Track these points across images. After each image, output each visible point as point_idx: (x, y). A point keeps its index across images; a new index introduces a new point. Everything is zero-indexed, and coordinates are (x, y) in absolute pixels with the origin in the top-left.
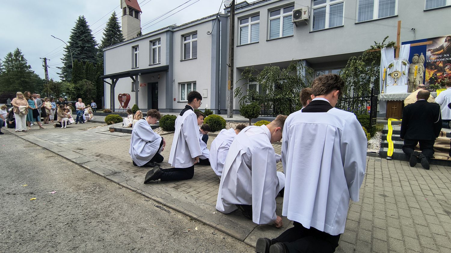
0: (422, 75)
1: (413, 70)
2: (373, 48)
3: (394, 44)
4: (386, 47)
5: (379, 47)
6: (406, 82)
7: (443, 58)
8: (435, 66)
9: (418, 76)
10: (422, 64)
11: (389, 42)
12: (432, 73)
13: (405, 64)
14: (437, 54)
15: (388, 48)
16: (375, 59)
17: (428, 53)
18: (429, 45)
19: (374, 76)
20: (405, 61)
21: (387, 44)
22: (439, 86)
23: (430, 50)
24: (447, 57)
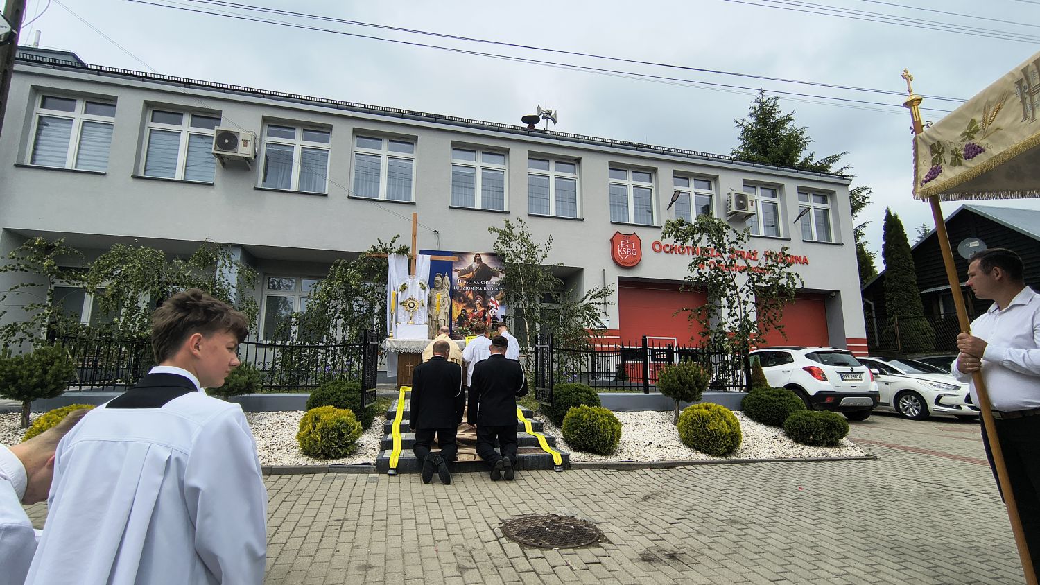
0: (448, 310)
1: (436, 300)
2: (376, 251)
3: (407, 250)
4: (396, 252)
5: (385, 251)
6: (426, 321)
7: (472, 285)
8: (464, 297)
9: (443, 311)
10: (448, 292)
11: (401, 245)
12: (461, 307)
13: (424, 289)
14: (466, 279)
15: (400, 255)
16: (379, 272)
17: (455, 275)
18: (456, 262)
19: (378, 303)
20: (423, 283)
21: (398, 247)
22: (469, 332)
23: (456, 270)
24: (477, 285)
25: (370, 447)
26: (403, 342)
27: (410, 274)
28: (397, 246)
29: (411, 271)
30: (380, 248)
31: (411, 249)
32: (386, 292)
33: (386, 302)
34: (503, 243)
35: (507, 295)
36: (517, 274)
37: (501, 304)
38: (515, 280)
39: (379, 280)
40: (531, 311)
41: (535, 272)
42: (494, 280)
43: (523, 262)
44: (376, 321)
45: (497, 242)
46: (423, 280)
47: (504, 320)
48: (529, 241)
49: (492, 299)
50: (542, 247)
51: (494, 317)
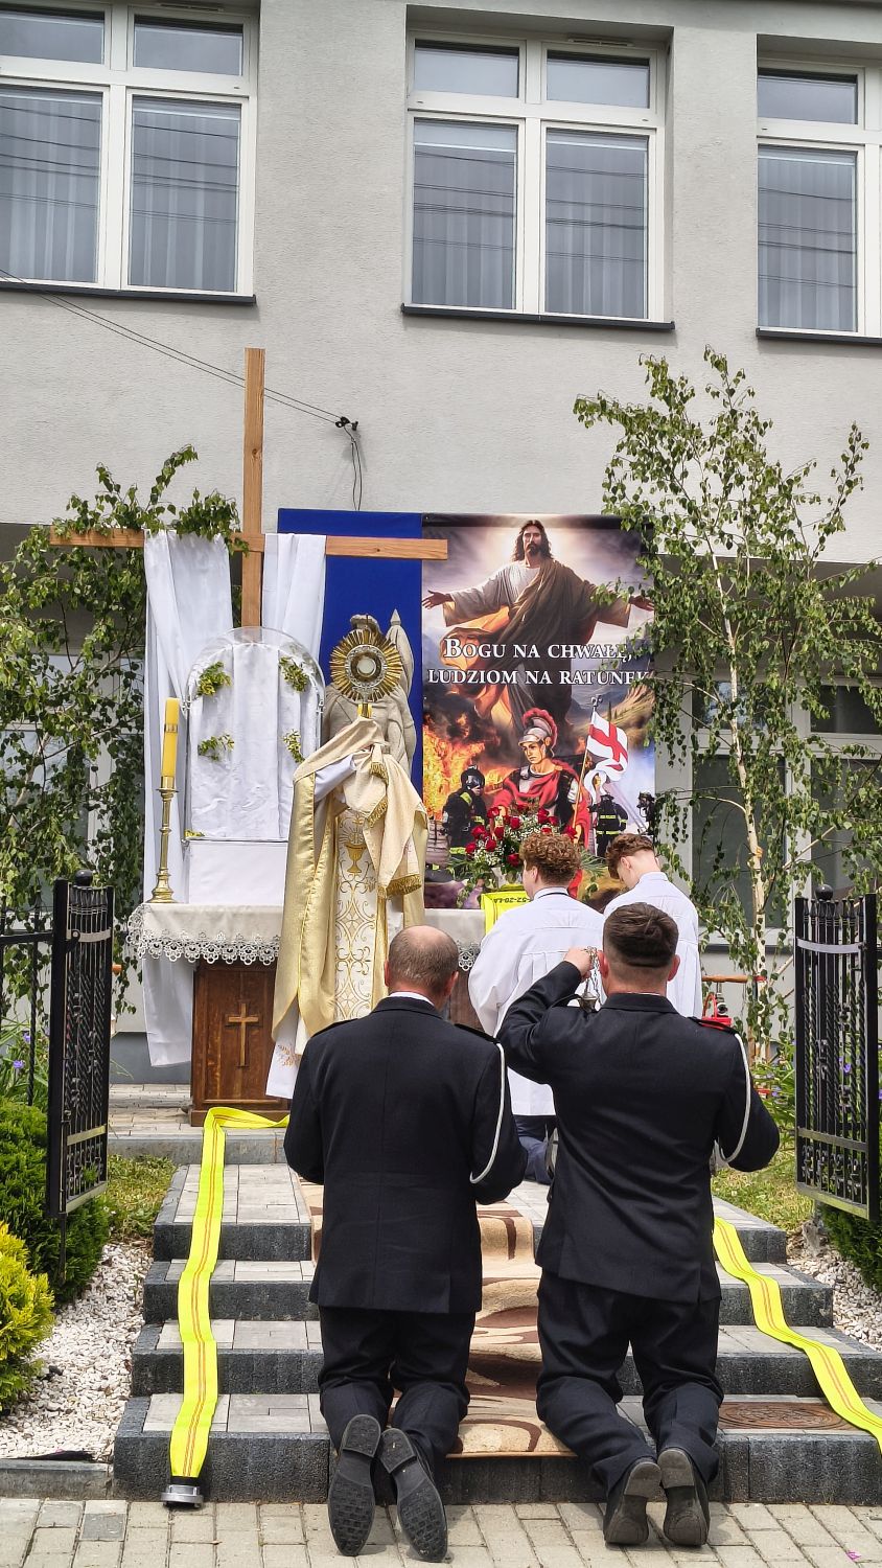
2: (89, 521)
3: (226, 513)
4: (177, 525)
5: (131, 520)
7: (509, 663)
8: (472, 717)
10: (402, 695)
11: (196, 495)
13: (301, 685)
14: (482, 638)
15: (192, 538)
16: (107, 610)
17: (434, 622)
18: (436, 563)
19: (103, 747)
20: (298, 660)
21: (184, 503)
22: (497, 871)
23: (438, 599)
24: (531, 664)
25: (86, 1378)
26: (215, 917)
27: (237, 621)
28: (180, 496)
29: (244, 611)
30: (108, 509)
31: (240, 510)
32: (138, 698)
33: (140, 740)
34: (640, 470)
35: (663, 703)
36: (708, 610)
37: (638, 744)
38: (699, 635)
39: (107, 648)
40: (772, 772)
41: (790, 600)
42: (606, 637)
43: (733, 553)
44: (97, 823)
45: (616, 462)
46: (295, 647)
47: (653, 817)
48: (759, 460)
49: (600, 722)
50: (820, 483)
51: (607, 805)
